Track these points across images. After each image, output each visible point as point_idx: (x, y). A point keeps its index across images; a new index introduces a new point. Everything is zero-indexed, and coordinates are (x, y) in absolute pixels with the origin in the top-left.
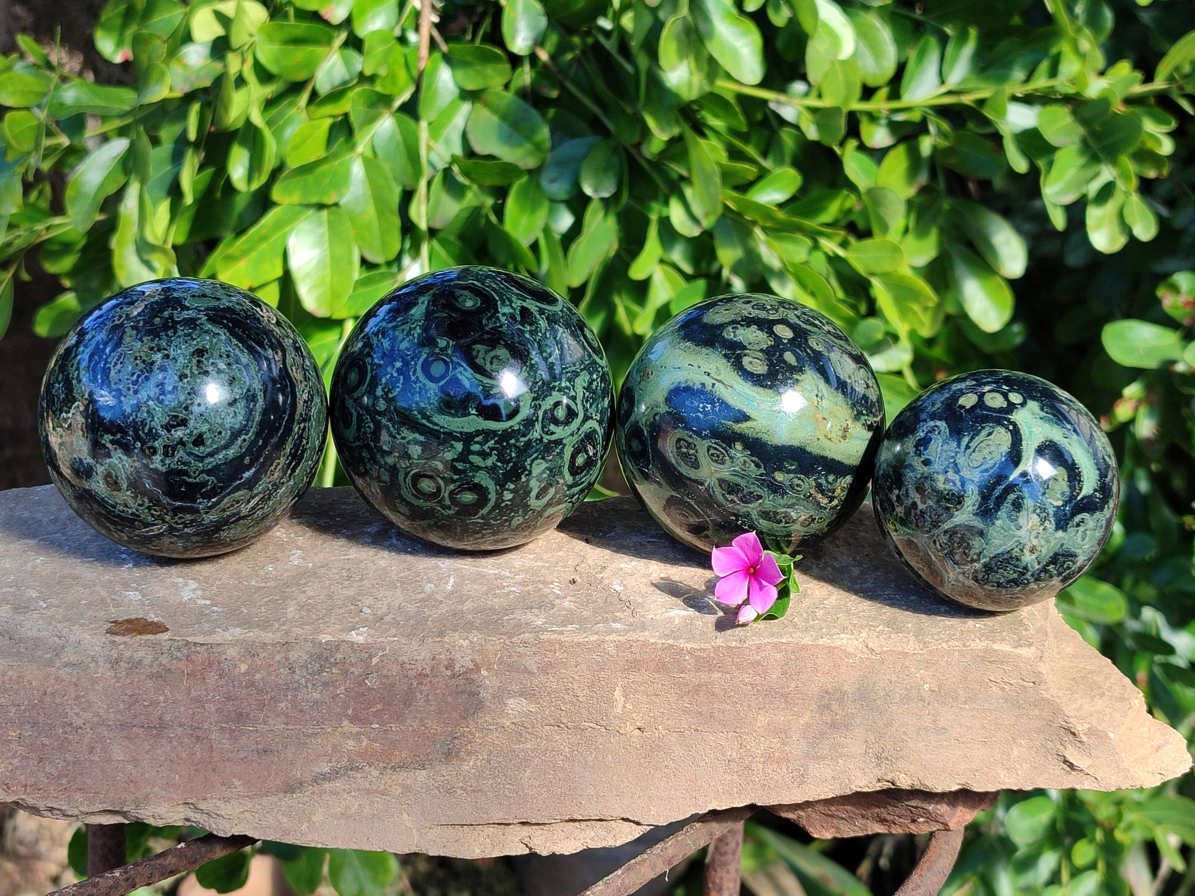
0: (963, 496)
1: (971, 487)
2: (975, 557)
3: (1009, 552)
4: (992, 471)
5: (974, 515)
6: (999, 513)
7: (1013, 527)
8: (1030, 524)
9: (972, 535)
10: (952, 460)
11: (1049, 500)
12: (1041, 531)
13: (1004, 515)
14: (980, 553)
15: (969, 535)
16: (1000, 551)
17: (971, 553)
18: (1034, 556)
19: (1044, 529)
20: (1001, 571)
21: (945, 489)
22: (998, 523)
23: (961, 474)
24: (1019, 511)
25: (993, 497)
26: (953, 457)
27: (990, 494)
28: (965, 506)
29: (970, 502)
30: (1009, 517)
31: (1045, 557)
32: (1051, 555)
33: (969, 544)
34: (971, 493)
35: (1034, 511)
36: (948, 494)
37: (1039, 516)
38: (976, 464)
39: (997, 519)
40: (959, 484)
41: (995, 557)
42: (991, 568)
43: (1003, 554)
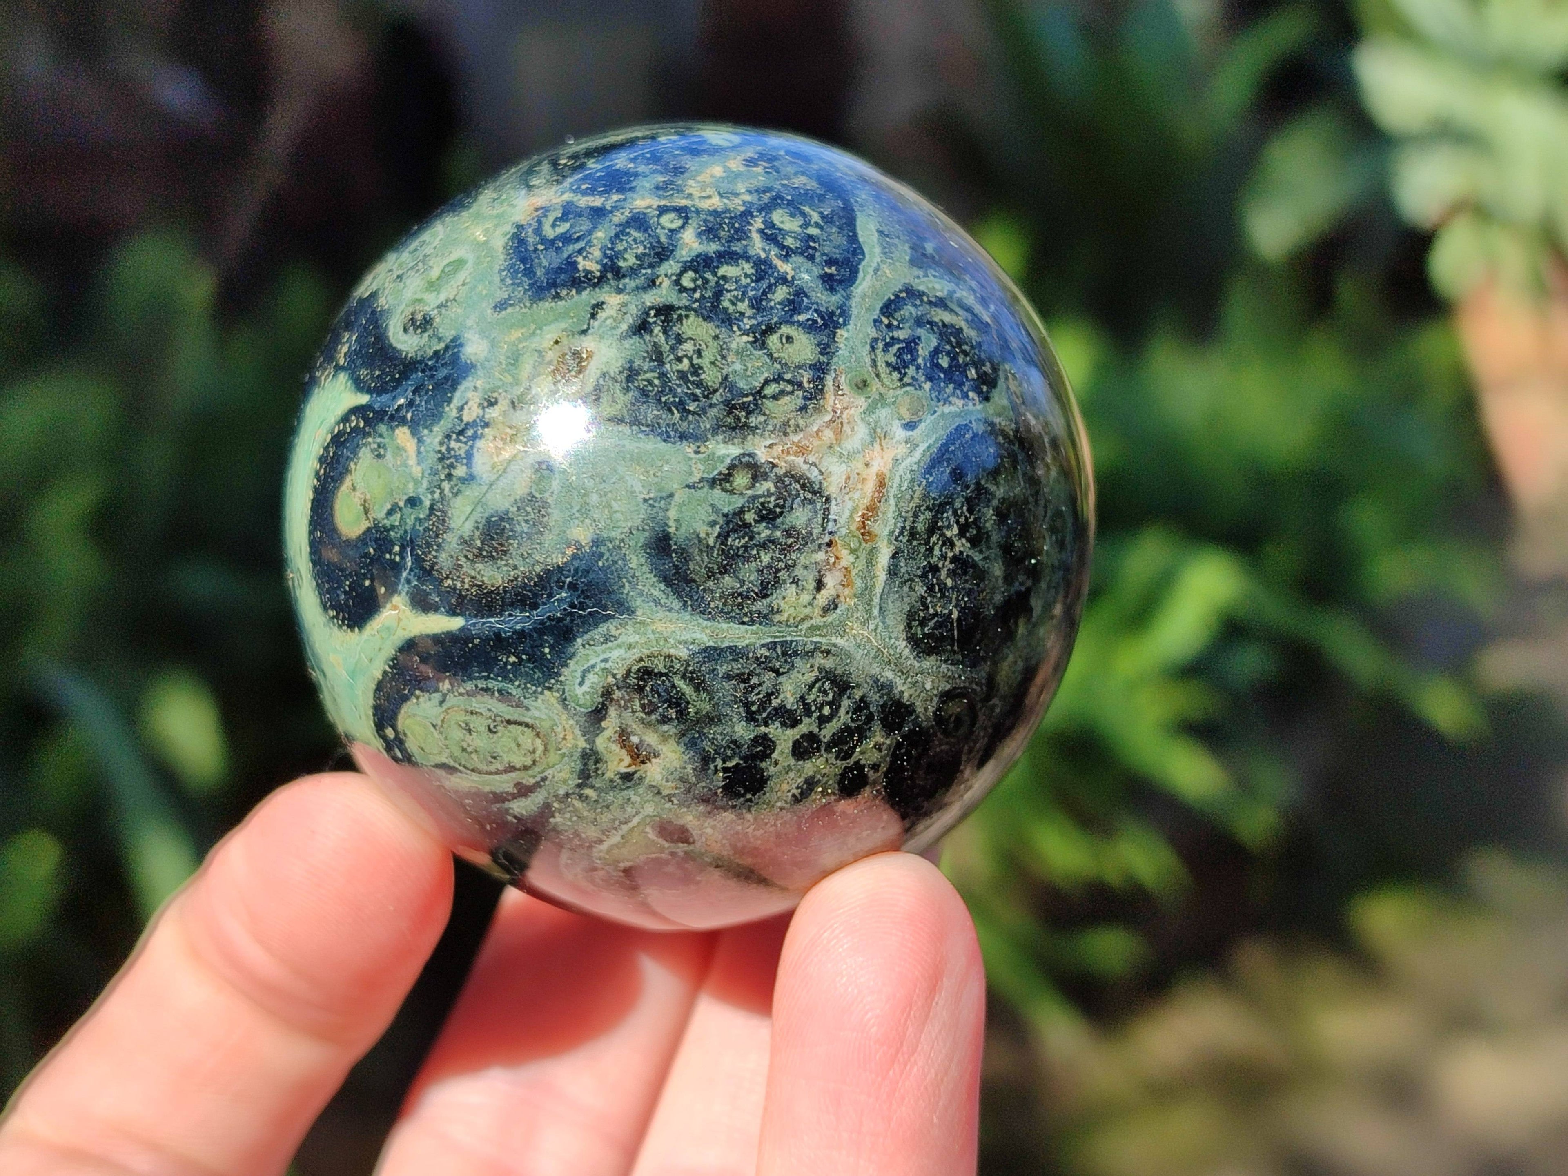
0: (623, 684)
1: (579, 691)
2: (741, 480)
3: (636, 422)
4: (491, 684)
5: (631, 612)
6: (559, 560)
7: (556, 485)
8: (506, 455)
9: (684, 554)
10: (588, 791)
11: (417, 471)
12: (503, 404)
13: (549, 539)
14: (713, 483)
15: (698, 565)
16: (653, 445)
17: (738, 502)
18: (588, 343)
19: (492, 404)
20: (711, 377)
21: (665, 738)
22: (582, 534)
23: (582, 744)
24: (505, 517)
25: (538, 615)
26: (583, 798)
27: (542, 629)
28: (636, 654)
29: (615, 654)
30: (538, 525)
31: (564, 315)
32: (547, 304)
33: (723, 537)
34: (592, 678)
35: (470, 479)
36: (665, 720)
37: (469, 456)
38: (527, 739)
39: (579, 546)
40: (611, 723)
41: (683, 437)
42: (730, 407)
43: (653, 428)
